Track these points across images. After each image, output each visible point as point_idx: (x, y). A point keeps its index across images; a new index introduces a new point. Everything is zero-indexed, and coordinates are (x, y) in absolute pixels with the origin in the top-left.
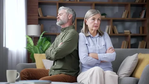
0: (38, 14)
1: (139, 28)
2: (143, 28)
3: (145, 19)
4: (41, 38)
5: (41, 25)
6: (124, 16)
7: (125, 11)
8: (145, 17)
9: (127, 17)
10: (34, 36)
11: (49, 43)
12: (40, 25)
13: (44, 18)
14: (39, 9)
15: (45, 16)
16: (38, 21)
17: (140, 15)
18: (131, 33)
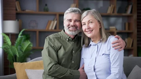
0: (15, 9)
1: (125, 24)
2: (129, 25)
3: (131, 14)
4: (19, 36)
5: (19, 20)
6: (109, 11)
7: (110, 6)
8: (131, 12)
9: (113, 12)
10: (11, 33)
11: (30, 43)
12: (18, 20)
13: (23, 12)
15: (23, 10)
17: (126, 11)
18: (116, 29)
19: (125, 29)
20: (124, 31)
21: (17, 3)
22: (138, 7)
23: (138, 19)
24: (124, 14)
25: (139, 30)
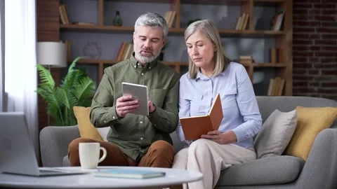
0: (58, 19)
1: (270, 51)
2: (278, 51)
3: (281, 32)
4: (71, 70)
5: (66, 41)
6: (240, 26)
7: (241, 15)
8: (282, 28)
9: (247, 28)
10: (51, 65)
11: (91, 82)
12: (64, 42)
13: (73, 26)
14: (60, 8)
15: (73, 23)
16: (58, 33)
17: (272, 25)
18: (253, 61)
19: (270, 61)
20: (268, 65)
21: (61, 10)
22: (294, 18)
23: (294, 42)
24: (268, 32)
25: (297, 63)
